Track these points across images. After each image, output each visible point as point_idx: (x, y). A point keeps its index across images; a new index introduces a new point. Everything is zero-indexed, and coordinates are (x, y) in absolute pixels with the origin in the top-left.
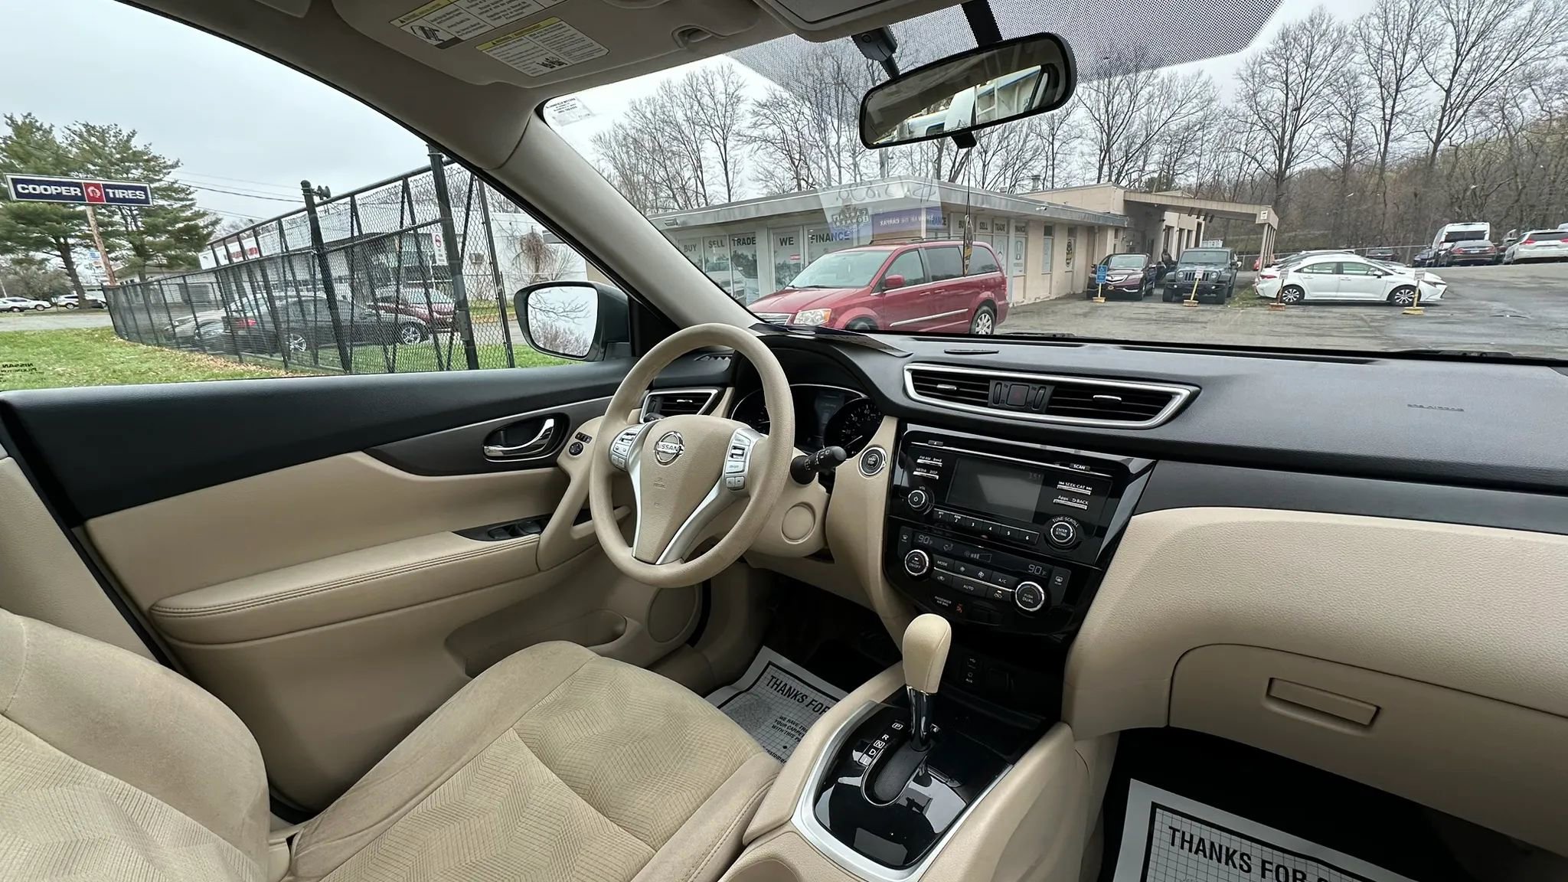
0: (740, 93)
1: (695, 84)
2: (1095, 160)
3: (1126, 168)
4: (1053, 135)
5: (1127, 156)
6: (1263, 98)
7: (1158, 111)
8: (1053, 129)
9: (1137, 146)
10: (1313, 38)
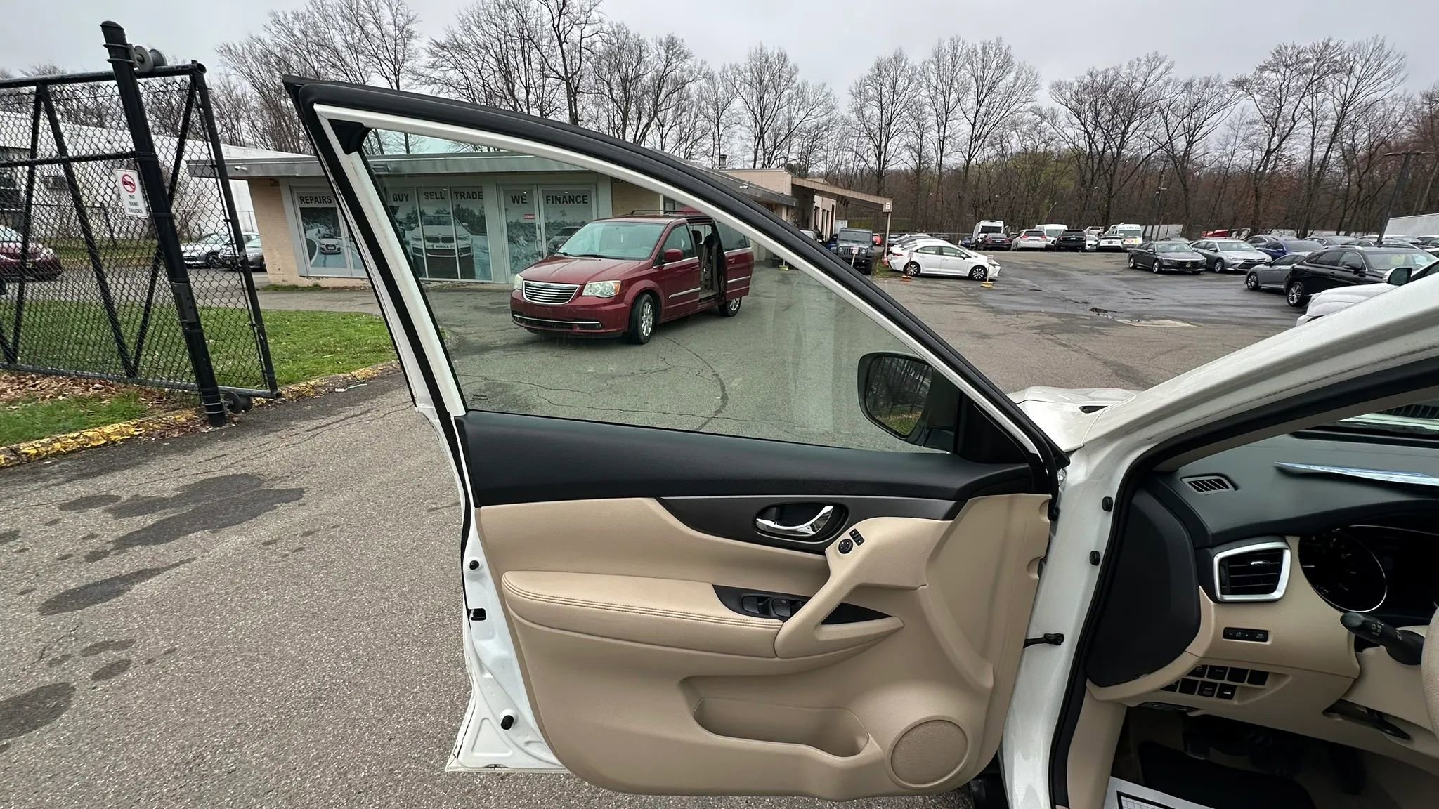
0: (412, 27)
1: (355, 6)
2: (751, 144)
3: (775, 154)
4: (718, 119)
5: (775, 144)
6: (867, 112)
7: (796, 110)
8: (718, 114)
9: (783, 137)
10: (897, 71)
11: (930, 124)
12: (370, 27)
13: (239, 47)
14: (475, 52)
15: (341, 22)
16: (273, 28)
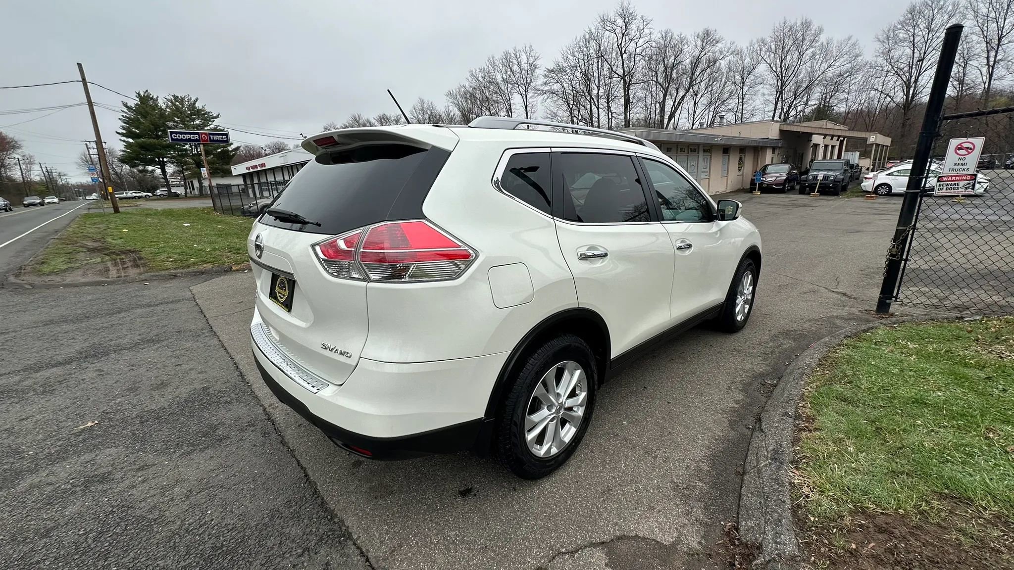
0: (537, 63)
1: (509, 58)
2: (772, 99)
3: (794, 103)
4: (743, 83)
5: (795, 95)
6: (896, 54)
7: (819, 64)
8: (743, 78)
9: (802, 89)
10: (933, 11)
11: (977, 52)
12: (515, 68)
13: (454, 91)
14: (569, 71)
15: (501, 68)
16: (470, 78)
